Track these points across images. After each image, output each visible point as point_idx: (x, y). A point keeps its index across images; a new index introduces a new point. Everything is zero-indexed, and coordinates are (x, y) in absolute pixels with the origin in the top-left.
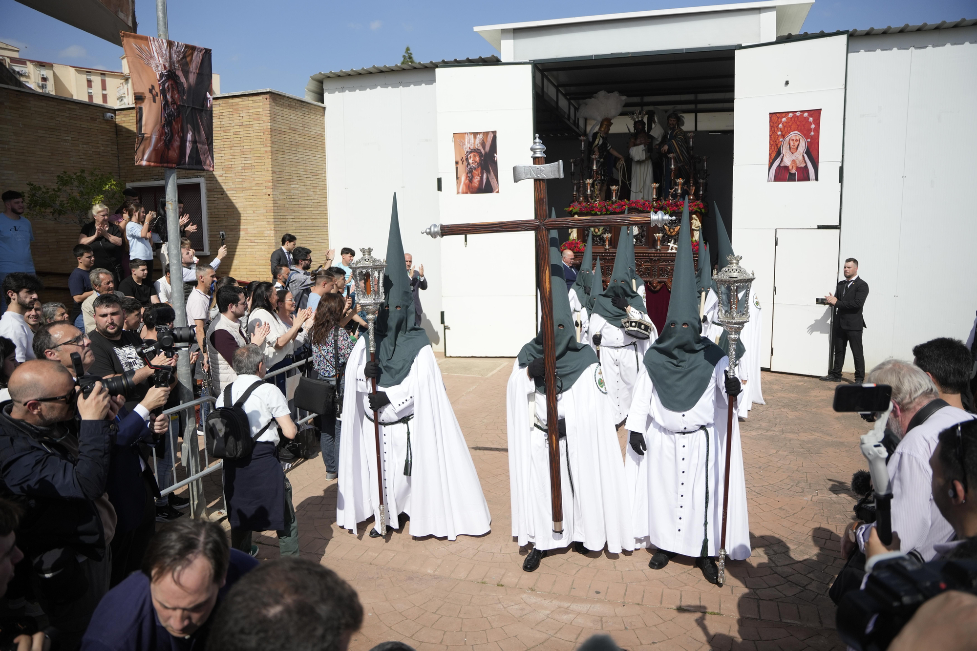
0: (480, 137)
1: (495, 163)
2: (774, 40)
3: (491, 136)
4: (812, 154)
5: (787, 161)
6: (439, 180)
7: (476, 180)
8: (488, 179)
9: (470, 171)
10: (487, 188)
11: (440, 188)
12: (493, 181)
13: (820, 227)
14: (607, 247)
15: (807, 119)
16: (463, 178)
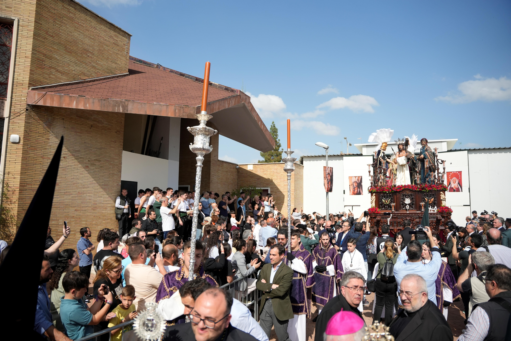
0: (357, 178)
1: (362, 186)
2: (446, 151)
3: (360, 178)
4: (460, 184)
5: (453, 186)
6: (344, 191)
7: (356, 191)
8: (359, 191)
9: (354, 188)
10: (359, 193)
11: (344, 193)
12: (361, 191)
13: (464, 206)
14: (393, 210)
15: (458, 174)
16: (352, 190)
